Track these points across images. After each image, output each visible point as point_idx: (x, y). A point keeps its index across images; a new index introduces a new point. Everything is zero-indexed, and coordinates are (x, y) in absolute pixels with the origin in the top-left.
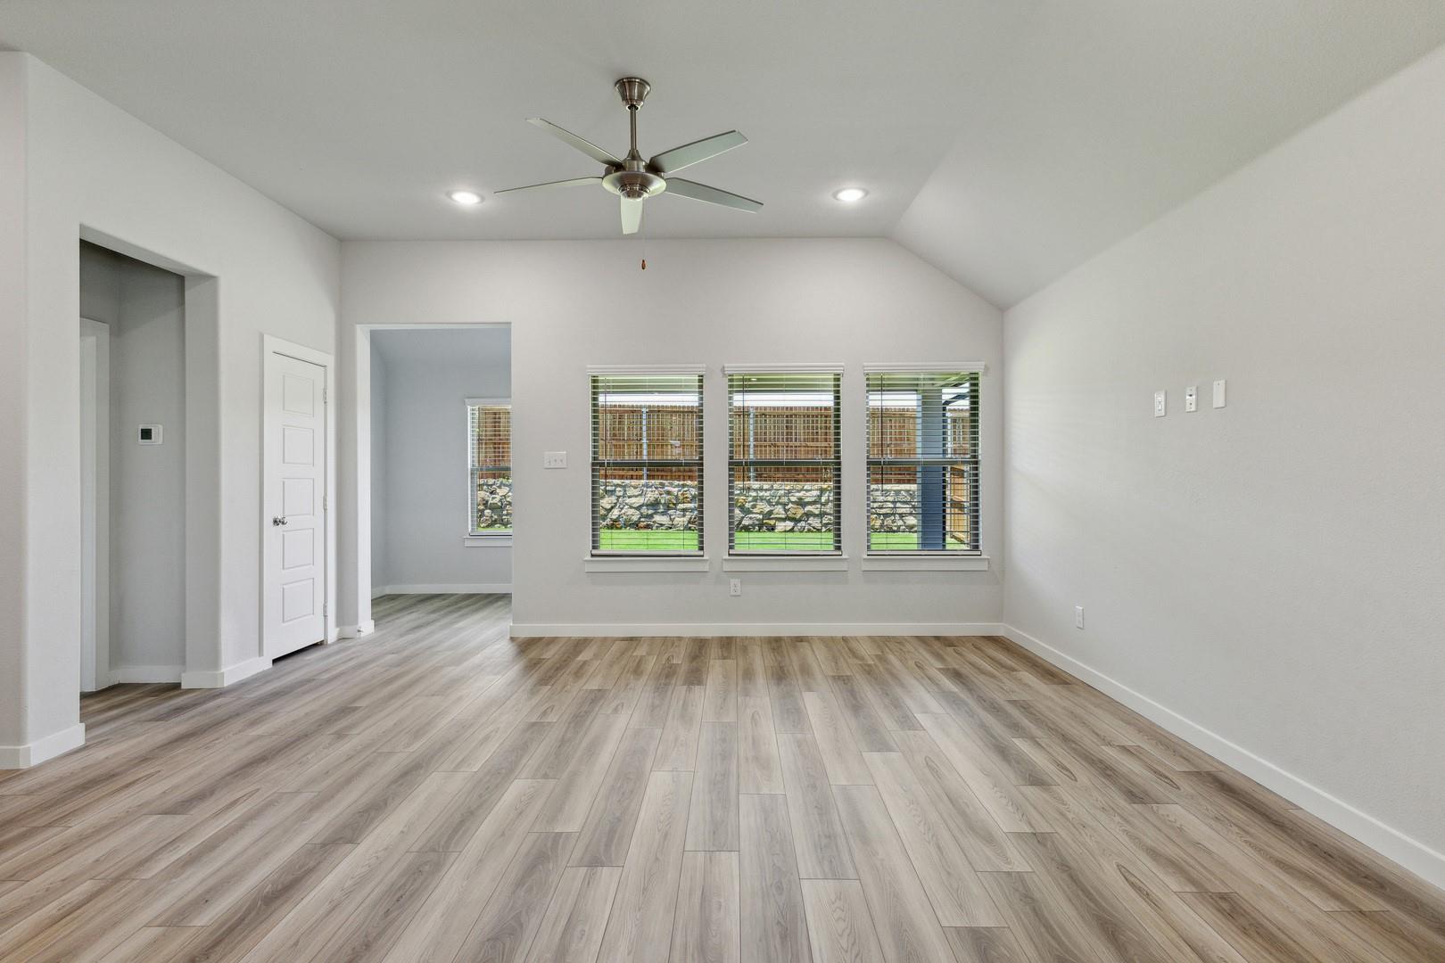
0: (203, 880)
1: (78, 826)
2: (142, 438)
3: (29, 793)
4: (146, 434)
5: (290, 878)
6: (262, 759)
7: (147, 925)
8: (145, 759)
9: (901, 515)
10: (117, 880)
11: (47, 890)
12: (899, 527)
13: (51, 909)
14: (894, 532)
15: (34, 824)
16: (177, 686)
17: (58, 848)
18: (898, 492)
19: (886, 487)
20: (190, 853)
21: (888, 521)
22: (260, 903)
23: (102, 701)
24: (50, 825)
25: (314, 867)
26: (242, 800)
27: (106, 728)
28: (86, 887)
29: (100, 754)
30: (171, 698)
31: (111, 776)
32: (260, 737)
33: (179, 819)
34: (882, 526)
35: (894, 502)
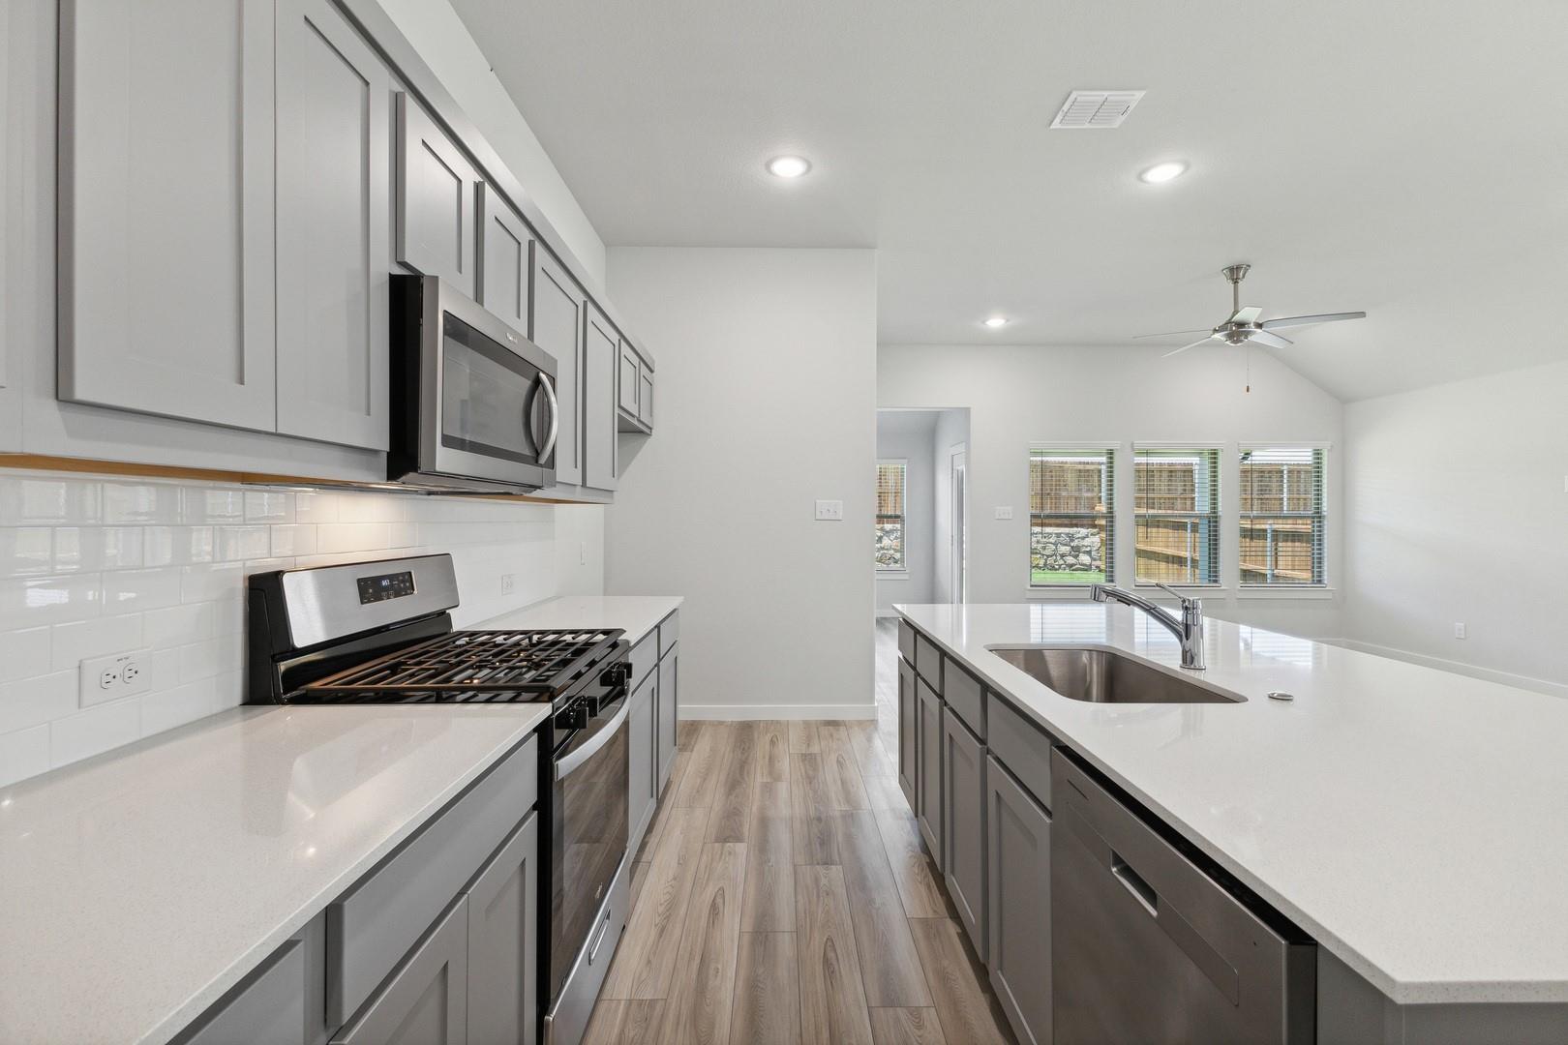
9: (1062, 556)
12: (1060, 566)
14: (1056, 570)
18: (1058, 535)
19: (1048, 530)
21: (1050, 561)
34: (1045, 565)
35: (1055, 544)
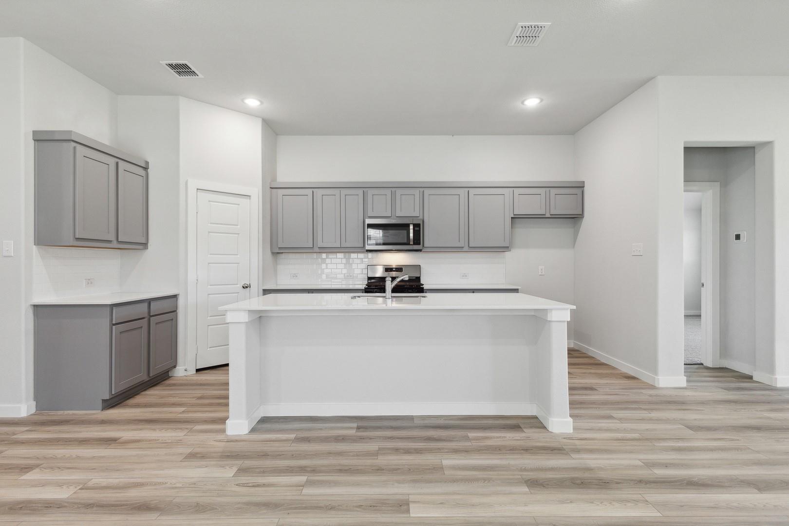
0: (674, 459)
1: (654, 415)
2: (736, 239)
3: (651, 396)
4: (738, 237)
5: (710, 483)
6: (758, 428)
7: (639, 460)
8: (703, 403)
10: (647, 439)
11: (625, 429)
13: (620, 435)
15: (641, 407)
16: (751, 377)
17: (640, 418)
20: (679, 447)
22: (685, 482)
23: (710, 372)
24: (645, 409)
25: (726, 486)
26: (725, 440)
27: (699, 384)
28: (636, 436)
29: (688, 393)
30: (743, 382)
31: (683, 403)
32: (769, 418)
33: (691, 432)
